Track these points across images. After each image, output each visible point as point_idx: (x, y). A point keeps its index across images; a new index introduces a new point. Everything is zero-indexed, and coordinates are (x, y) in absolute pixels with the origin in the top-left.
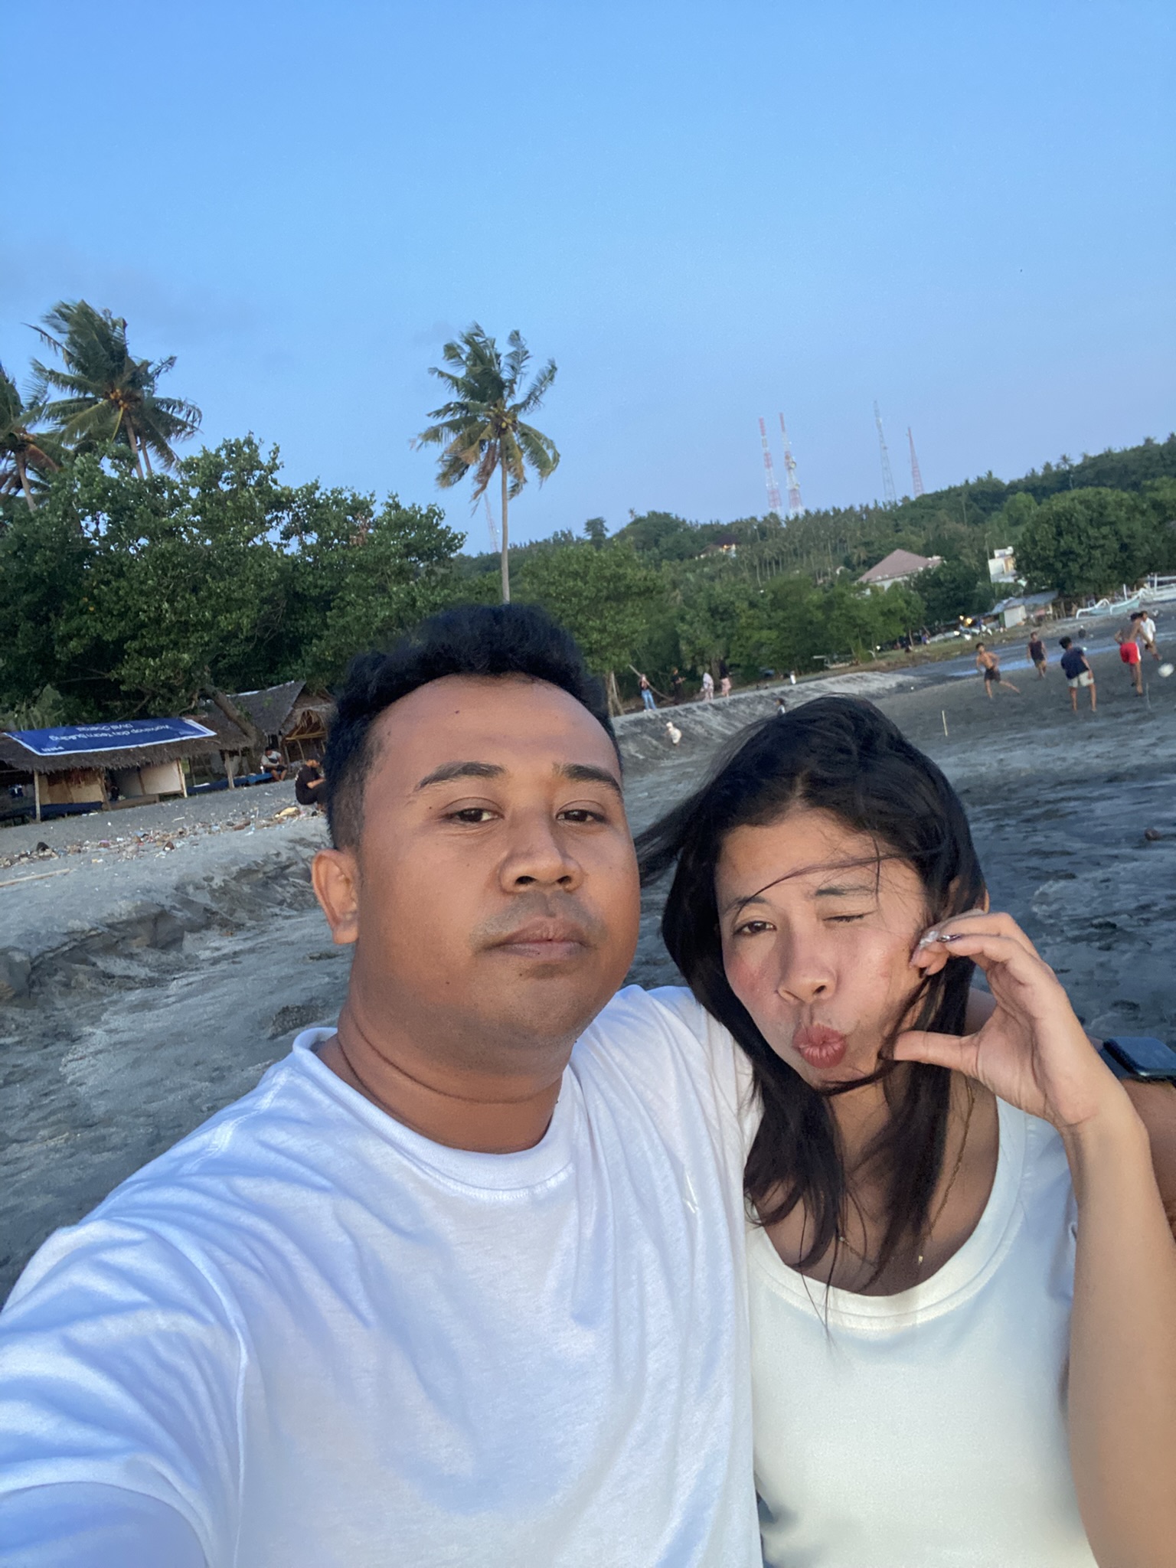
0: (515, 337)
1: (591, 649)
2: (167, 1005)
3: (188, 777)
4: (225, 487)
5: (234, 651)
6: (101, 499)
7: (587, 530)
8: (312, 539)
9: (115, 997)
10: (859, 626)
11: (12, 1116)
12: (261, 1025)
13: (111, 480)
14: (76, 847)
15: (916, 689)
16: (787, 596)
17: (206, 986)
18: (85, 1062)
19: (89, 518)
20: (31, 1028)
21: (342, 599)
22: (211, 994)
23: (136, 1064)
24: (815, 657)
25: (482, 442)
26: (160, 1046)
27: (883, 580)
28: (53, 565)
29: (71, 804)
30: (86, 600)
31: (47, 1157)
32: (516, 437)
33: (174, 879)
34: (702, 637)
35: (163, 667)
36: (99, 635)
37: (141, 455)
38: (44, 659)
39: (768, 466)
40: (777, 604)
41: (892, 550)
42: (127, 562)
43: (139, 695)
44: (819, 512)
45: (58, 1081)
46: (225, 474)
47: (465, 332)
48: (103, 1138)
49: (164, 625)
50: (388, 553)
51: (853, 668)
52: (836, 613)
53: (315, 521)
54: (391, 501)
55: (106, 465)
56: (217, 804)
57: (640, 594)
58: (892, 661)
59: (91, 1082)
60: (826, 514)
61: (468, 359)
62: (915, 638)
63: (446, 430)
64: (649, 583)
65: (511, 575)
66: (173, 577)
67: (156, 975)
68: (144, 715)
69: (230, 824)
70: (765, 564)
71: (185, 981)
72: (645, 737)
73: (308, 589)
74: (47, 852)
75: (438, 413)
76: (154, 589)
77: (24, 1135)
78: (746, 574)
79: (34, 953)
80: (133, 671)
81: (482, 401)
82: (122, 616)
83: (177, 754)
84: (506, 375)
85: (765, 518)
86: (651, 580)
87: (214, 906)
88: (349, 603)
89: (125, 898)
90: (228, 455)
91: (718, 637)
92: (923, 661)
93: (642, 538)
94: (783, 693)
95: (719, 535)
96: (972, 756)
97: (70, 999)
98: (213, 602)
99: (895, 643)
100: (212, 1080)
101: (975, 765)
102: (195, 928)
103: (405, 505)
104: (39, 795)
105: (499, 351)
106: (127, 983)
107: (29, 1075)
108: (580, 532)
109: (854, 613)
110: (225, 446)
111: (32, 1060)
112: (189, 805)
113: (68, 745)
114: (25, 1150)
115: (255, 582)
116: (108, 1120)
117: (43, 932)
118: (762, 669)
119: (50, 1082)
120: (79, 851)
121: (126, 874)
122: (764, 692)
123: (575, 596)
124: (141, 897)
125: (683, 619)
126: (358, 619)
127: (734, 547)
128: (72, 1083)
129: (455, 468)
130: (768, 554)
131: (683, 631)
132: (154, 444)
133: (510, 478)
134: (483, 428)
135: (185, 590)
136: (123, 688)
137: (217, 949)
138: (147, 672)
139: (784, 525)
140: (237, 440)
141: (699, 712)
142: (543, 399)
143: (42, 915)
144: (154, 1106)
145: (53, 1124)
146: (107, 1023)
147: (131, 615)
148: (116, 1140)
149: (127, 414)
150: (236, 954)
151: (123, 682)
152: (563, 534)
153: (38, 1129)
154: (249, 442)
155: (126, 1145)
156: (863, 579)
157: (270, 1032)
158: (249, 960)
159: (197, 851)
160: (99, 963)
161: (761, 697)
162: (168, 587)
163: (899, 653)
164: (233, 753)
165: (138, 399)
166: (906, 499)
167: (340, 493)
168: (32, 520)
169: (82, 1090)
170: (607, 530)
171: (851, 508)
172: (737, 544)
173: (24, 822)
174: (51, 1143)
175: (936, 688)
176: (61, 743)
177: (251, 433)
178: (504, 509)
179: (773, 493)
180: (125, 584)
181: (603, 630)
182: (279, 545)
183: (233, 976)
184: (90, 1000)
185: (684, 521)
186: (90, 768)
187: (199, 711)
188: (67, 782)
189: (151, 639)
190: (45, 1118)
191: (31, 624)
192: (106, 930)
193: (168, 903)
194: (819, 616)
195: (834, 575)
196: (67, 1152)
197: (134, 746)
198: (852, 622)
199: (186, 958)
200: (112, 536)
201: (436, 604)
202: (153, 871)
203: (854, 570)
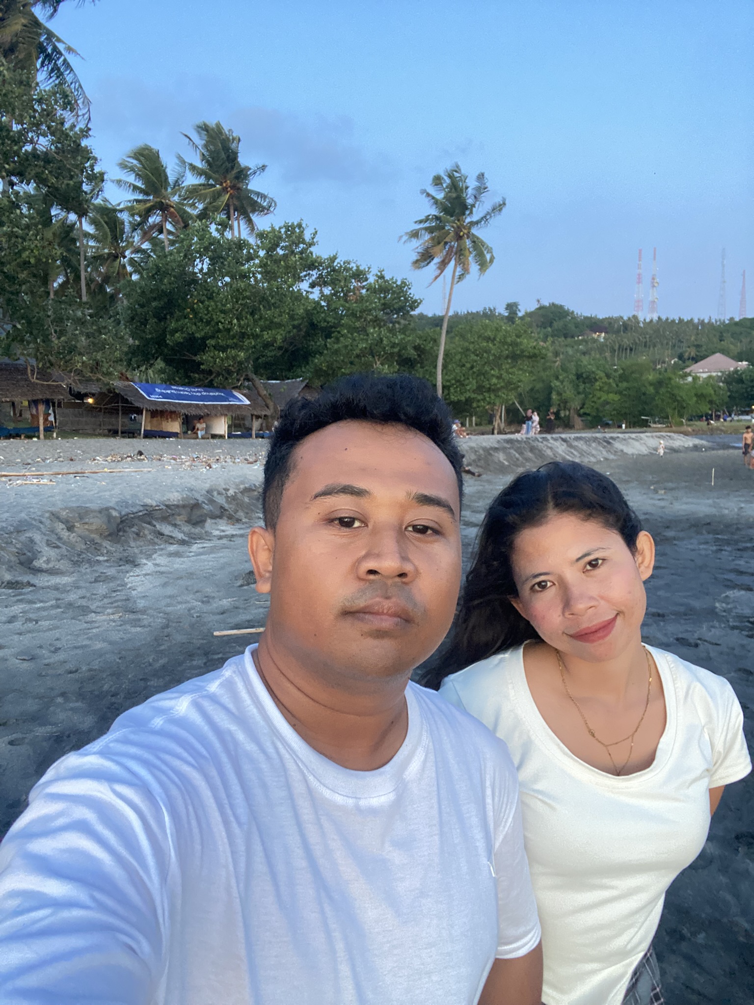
0: (481, 177)
1: (489, 388)
2: (188, 557)
3: (229, 427)
4: (281, 252)
5: (269, 354)
6: (207, 249)
7: (507, 309)
8: (327, 291)
9: (162, 546)
10: (678, 401)
11: (95, 599)
12: (236, 578)
13: (214, 238)
14: (158, 457)
15: (706, 450)
16: (633, 372)
17: (213, 550)
18: (138, 578)
19: (198, 260)
20: (114, 554)
21: (339, 332)
22: (213, 555)
23: (165, 585)
24: (643, 417)
25: (446, 243)
26: (181, 578)
27: (703, 372)
28: (173, 286)
29: (161, 431)
30: (189, 310)
31: (108, 624)
32: (468, 243)
33: (207, 486)
34: (568, 392)
35: (227, 358)
36: (193, 333)
37: (236, 224)
38: (160, 341)
39: (639, 283)
40: (623, 378)
41: (714, 353)
42: (216, 291)
43: (210, 372)
44: (667, 319)
45: (122, 586)
46: (283, 244)
47: (449, 168)
48: (139, 620)
49: (231, 333)
50: (370, 307)
51: (667, 429)
52: (662, 390)
53: (331, 280)
54: (379, 274)
55: (213, 227)
56: (242, 446)
57: (530, 357)
58: (697, 429)
59: (139, 589)
60: (673, 321)
61: (447, 187)
62: (716, 416)
63: (423, 232)
64: (536, 351)
65: (447, 332)
66: (241, 304)
67: (187, 539)
68: (210, 386)
69: (246, 460)
70: (622, 349)
71: (201, 545)
72: (512, 451)
73: (320, 322)
74: (142, 457)
75: (421, 222)
76: (231, 310)
77: (99, 610)
78: (608, 354)
79: (123, 513)
80: (210, 358)
81: (452, 216)
82: (208, 323)
83: (226, 412)
84: (470, 201)
85: (629, 318)
86: (539, 349)
87: (226, 506)
88: (342, 336)
89: (178, 491)
90: (286, 232)
91: (579, 393)
92: (719, 432)
93: (542, 320)
94: (612, 438)
95: (595, 325)
96: (722, 502)
97: (138, 543)
98: (262, 323)
99: (702, 416)
100: (203, 602)
101: (721, 508)
102: (214, 517)
103: (387, 277)
104: (145, 422)
105: (468, 184)
106: (170, 540)
107: (107, 579)
108: (502, 310)
109: (676, 392)
110: (285, 226)
111: (111, 572)
112: (227, 443)
113: (165, 396)
114: (98, 618)
115: (288, 314)
116: (143, 612)
117: (130, 502)
118: (604, 419)
119: (118, 585)
120: (160, 460)
121: (181, 478)
122: (598, 435)
123: (486, 352)
124: (187, 493)
125: (557, 378)
126: (346, 347)
127: (603, 335)
128: (129, 588)
129: (426, 257)
130: (626, 342)
131: (555, 386)
132: (245, 218)
133: (459, 269)
134: (448, 233)
135: (247, 313)
136: (202, 367)
137: (223, 531)
138: (218, 360)
139: (642, 325)
140: (293, 224)
141: (551, 441)
142: (491, 221)
143: (132, 492)
144: (169, 609)
145: (115, 607)
146: (155, 559)
147: (213, 323)
148: (145, 622)
149: (231, 196)
150: (233, 536)
151: (203, 364)
152: (490, 310)
153: (107, 608)
154: (300, 226)
155: (150, 626)
156: (688, 370)
157: (240, 583)
158: (239, 541)
159: (223, 472)
160: (157, 526)
161: (596, 438)
162: (237, 310)
163: (703, 424)
164: (258, 417)
165: (239, 189)
166: (732, 319)
167: (349, 263)
168: (166, 256)
169: (134, 593)
170: (519, 311)
171: (692, 319)
172: (606, 332)
173: (134, 437)
174: (112, 617)
175: (721, 452)
176: (161, 394)
177: (302, 220)
178: (451, 289)
179: (638, 301)
180: (213, 303)
181: (499, 377)
182: (307, 292)
183: (228, 548)
184: (149, 545)
185: (573, 312)
186: (175, 412)
187: (242, 388)
188: (161, 417)
189: (222, 341)
190: (112, 603)
191: (155, 320)
192: (164, 508)
193: (201, 499)
194: (651, 390)
195: (669, 364)
196: (119, 623)
197: (202, 403)
198: (673, 397)
199: (206, 532)
200: (210, 273)
201: (395, 343)
202: (197, 479)
203: (684, 362)
